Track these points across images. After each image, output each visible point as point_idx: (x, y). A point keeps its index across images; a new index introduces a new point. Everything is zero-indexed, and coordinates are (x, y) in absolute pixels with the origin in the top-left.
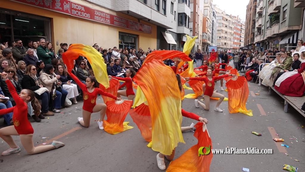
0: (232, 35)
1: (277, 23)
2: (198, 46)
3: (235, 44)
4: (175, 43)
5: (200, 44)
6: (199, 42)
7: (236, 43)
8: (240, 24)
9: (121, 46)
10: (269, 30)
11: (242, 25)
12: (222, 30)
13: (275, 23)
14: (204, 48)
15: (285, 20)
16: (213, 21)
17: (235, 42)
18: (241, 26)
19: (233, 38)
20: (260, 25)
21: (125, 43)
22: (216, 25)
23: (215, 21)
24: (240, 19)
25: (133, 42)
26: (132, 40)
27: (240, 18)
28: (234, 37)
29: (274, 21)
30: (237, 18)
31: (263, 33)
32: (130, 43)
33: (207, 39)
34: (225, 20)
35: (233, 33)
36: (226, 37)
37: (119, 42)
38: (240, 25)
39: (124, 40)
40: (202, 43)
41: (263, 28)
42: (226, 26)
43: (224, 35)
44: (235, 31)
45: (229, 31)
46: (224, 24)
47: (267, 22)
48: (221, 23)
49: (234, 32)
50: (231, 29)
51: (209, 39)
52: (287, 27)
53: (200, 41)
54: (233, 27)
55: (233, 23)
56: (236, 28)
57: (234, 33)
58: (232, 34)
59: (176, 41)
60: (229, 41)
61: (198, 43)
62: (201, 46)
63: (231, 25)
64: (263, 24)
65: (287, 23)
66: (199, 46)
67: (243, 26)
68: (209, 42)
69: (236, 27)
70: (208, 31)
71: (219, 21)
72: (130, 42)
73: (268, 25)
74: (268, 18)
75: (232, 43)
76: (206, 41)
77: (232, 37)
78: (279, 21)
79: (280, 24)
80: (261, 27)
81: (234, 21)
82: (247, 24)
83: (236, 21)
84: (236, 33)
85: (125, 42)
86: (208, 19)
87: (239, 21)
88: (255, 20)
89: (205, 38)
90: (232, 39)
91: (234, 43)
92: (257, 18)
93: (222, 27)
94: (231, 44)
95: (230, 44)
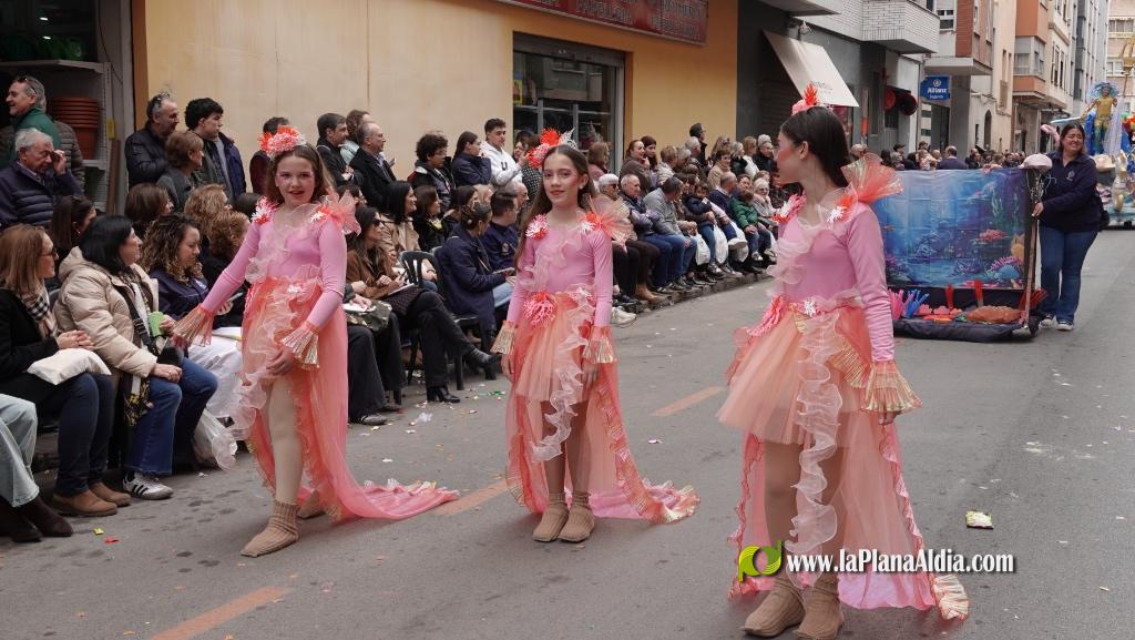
2: (988, 118)
4: (849, 100)
5: (1003, 105)
6: (997, 95)
9: (524, 120)
14: (1024, 133)
21: (548, 102)
25: (597, 96)
26: (588, 88)
32: (575, 102)
33: (1047, 76)
37: (516, 97)
39: (540, 88)
40: (1014, 97)
51: (1057, 79)
53: (1004, 87)
59: (851, 87)
61: (990, 96)
62: (1008, 121)
66: (994, 115)
68: (1059, 95)
70: (1051, 27)
72: (579, 96)
76: (1037, 86)
85: (547, 94)
89: (1032, 73)
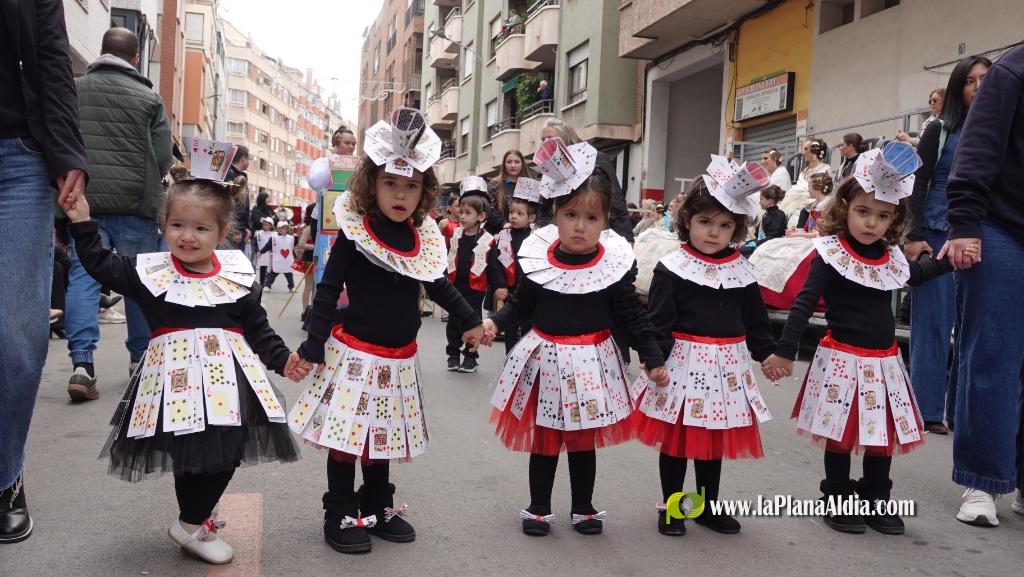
0: (289, 154)
1: (546, 111)
3: (303, 197)
7: (307, 193)
8: (323, 110)
10: (505, 137)
11: (329, 113)
12: (247, 124)
13: (535, 108)
15: (580, 101)
16: (217, 75)
17: (304, 189)
18: (327, 117)
19: (294, 167)
20: (453, 116)
22: (226, 99)
23: (222, 78)
24: (319, 84)
27: (316, 82)
28: (298, 165)
29: (528, 102)
30: (304, 80)
31: (464, 148)
34: (261, 80)
35: (295, 144)
36: (263, 162)
38: (320, 112)
41: (466, 128)
42: (264, 111)
43: (260, 149)
44: (301, 136)
45: (277, 132)
46: (254, 97)
47: (488, 105)
48: (243, 91)
49: (299, 141)
50: (287, 127)
52: (595, 126)
54: (296, 119)
55: (292, 100)
56: (304, 124)
57: (298, 147)
58: (289, 149)
60: (276, 179)
63: (284, 109)
64: (466, 109)
65: (592, 111)
67: (332, 118)
69: (307, 122)
70: (206, 118)
71: (236, 84)
73: (494, 116)
74: (492, 89)
75: (290, 191)
77: (290, 164)
78: (553, 103)
79: (560, 115)
80: (454, 125)
81: (296, 93)
82: (368, 108)
83: (304, 94)
84: (306, 144)
86: (208, 61)
87: (316, 92)
88: (419, 93)
90: (288, 173)
91: (296, 194)
92: (428, 86)
93: (247, 112)
94: (285, 196)
95: (281, 196)
